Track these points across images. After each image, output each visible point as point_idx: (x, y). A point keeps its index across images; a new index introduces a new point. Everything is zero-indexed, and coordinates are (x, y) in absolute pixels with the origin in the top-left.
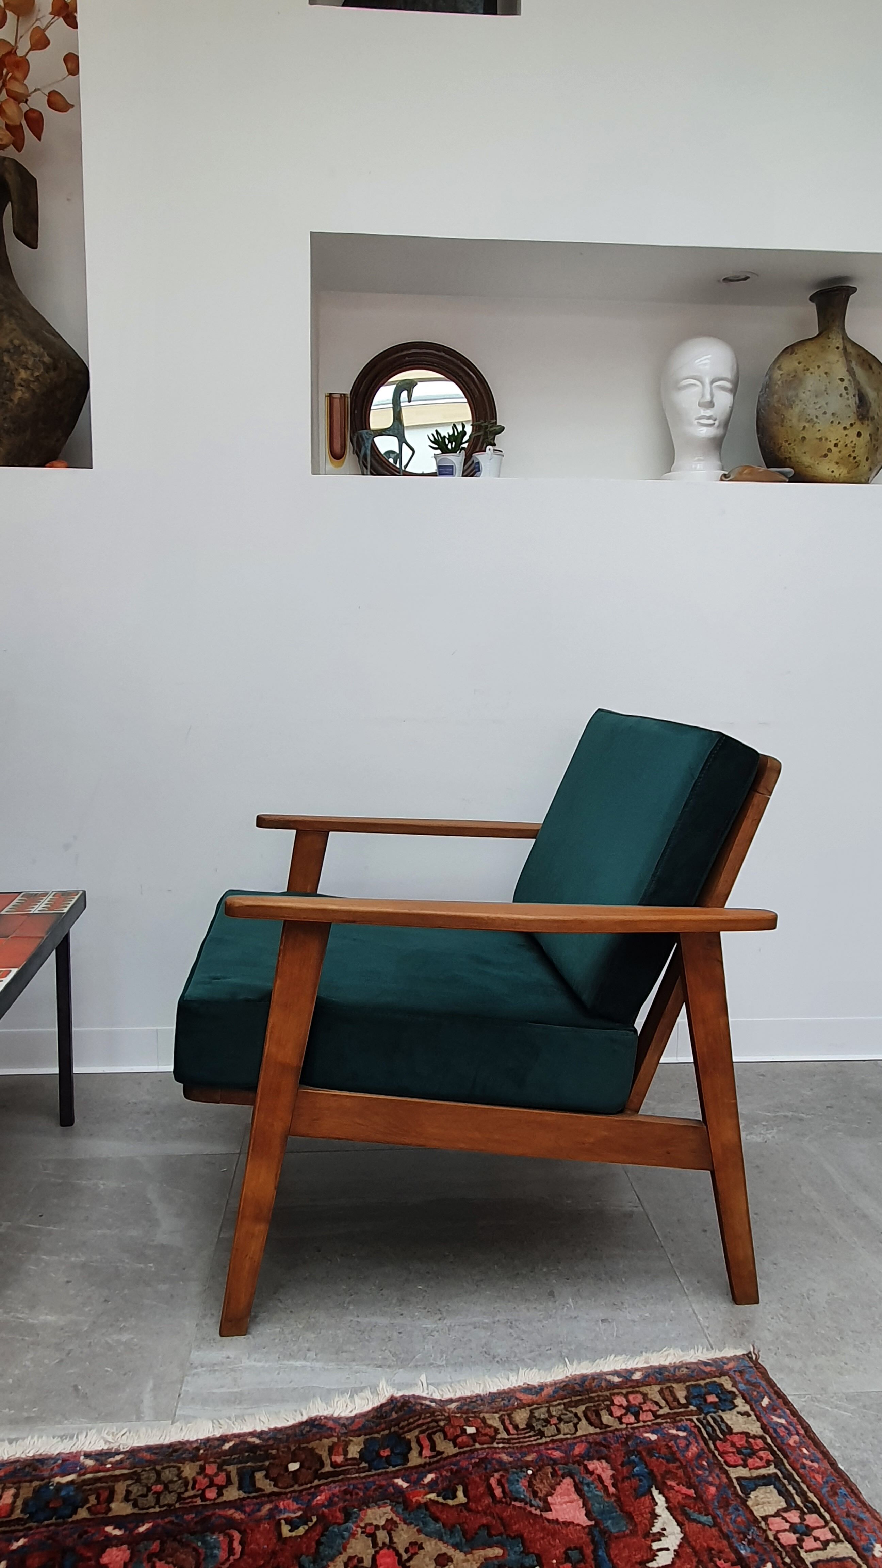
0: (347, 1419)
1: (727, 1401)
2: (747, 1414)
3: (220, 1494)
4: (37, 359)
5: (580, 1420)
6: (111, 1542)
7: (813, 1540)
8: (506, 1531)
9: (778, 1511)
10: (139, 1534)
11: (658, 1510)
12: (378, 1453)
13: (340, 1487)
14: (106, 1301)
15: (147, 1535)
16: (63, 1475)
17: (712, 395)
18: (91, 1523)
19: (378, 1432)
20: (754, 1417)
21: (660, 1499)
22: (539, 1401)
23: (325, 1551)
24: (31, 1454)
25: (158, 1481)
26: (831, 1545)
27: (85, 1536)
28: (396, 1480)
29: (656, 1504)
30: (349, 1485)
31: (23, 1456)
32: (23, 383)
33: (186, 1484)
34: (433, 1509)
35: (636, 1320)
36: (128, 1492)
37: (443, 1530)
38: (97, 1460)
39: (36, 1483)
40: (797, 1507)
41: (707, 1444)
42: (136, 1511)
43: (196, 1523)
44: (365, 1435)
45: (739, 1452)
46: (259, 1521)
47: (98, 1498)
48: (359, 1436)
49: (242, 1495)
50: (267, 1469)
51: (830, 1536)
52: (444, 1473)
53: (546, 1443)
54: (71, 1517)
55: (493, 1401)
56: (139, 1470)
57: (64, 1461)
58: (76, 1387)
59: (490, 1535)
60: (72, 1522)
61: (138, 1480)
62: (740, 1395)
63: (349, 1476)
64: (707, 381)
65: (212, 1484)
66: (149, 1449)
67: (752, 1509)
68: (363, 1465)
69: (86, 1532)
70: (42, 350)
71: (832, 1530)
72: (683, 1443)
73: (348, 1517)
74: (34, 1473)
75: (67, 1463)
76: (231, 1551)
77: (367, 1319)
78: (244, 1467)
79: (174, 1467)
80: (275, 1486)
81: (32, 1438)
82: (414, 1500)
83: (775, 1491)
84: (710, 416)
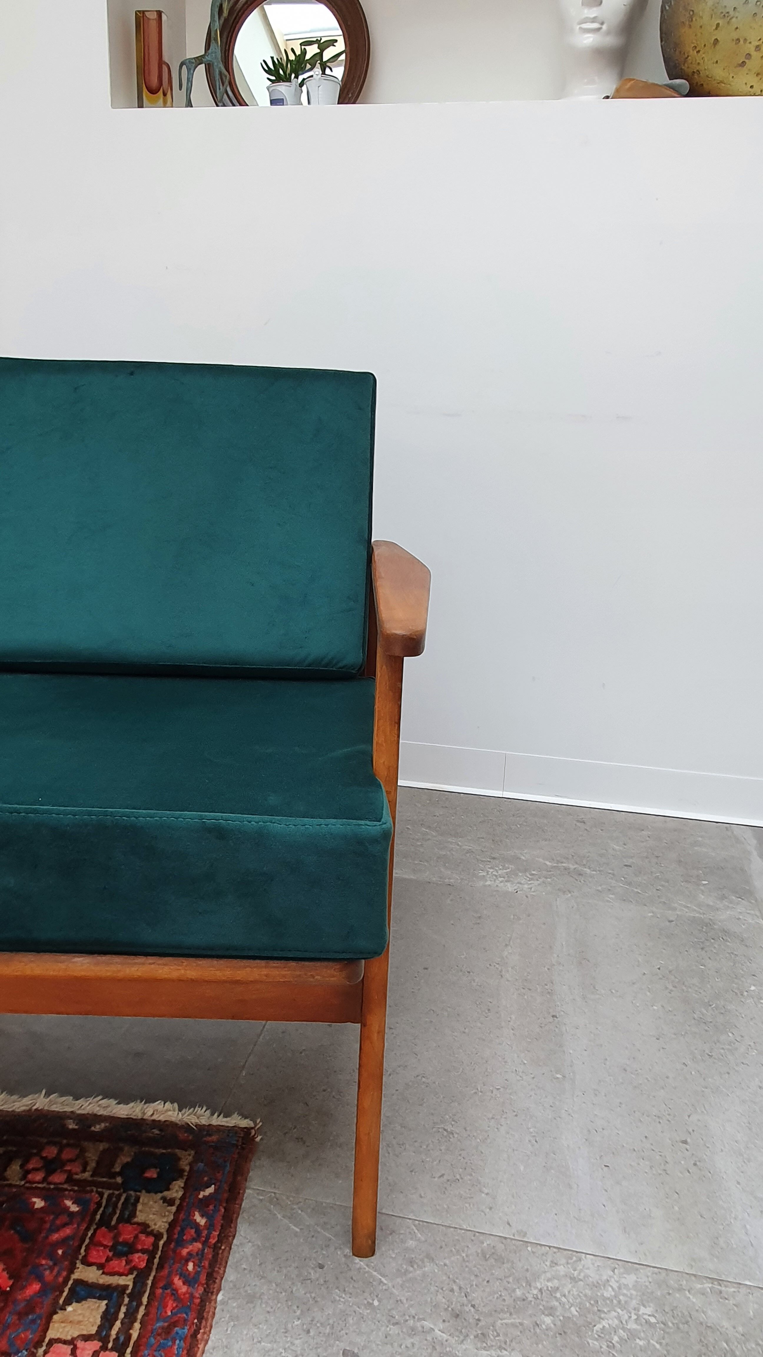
1: (165, 1179)
2: (172, 1202)
20: (174, 1209)
41: (88, 1228)
45: (114, 1247)
62: (186, 1177)
72: (63, 1220)
83: (103, 1308)
84: (595, 18)
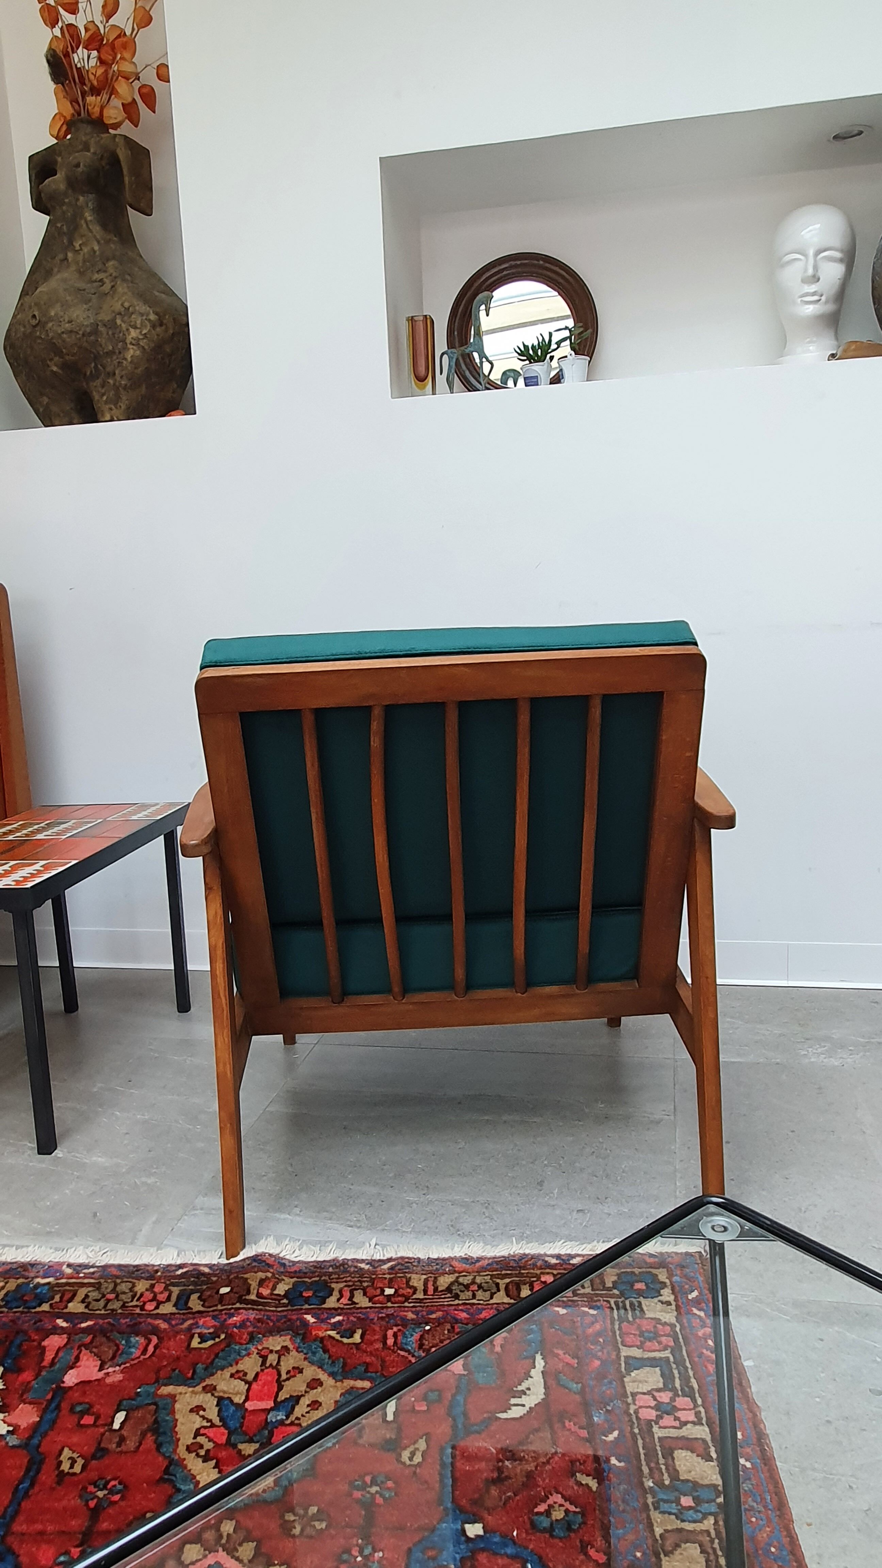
0: (290, 1261)
1: (654, 1289)
2: (669, 1303)
3: (157, 1308)
4: (144, 318)
5: (499, 1290)
6: (57, 1330)
7: (673, 1419)
8: (382, 1370)
9: (652, 1389)
10: (80, 1328)
11: (533, 1372)
12: (301, 1293)
13: (257, 1315)
14: (149, 1151)
15: (85, 1331)
16: (44, 1277)
17: (816, 268)
18: (48, 1315)
19: (310, 1278)
20: (673, 1307)
21: (540, 1363)
22: (469, 1271)
23: (219, 1362)
24: (28, 1260)
25: (114, 1290)
26: (689, 1426)
27: (39, 1324)
28: (305, 1316)
29: (534, 1368)
30: (264, 1315)
31: (22, 1260)
32: (134, 342)
33: (133, 1297)
34: (328, 1344)
35: (612, 1213)
36: (87, 1296)
37: (327, 1360)
38: (74, 1270)
39: (21, 1281)
40: (674, 1389)
41: (613, 1323)
42: (87, 1311)
43: (128, 1326)
44: (297, 1278)
45: (641, 1334)
46: (178, 1333)
47: (61, 1298)
48: (292, 1278)
49: (174, 1310)
50: (202, 1292)
51: (692, 1418)
52: (352, 1318)
53: (458, 1305)
54: (35, 1308)
55: (428, 1265)
56: (102, 1281)
57: (49, 1267)
58: (95, 1215)
59: (366, 1371)
60: (35, 1312)
61: (98, 1289)
62: (670, 1287)
63: (267, 1308)
64: (811, 253)
65: (154, 1299)
66: (120, 1267)
67: (626, 1384)
68: (285, 1301)
69: (41, 1321)
70: (148, 308)
71: (697, 1414)
72: (588, 1320)
73: (252, 1338)
74: (23, 1273)
75: (51, 1269)
76: (145, 1351)
77: (360, 1188)
78: (185, 1289)
79: (130, 1282)
80: (203, 1306)
81: (35, 1246)
82: (314, 1333)
83: (659, 1372)
84: (815, 292)
